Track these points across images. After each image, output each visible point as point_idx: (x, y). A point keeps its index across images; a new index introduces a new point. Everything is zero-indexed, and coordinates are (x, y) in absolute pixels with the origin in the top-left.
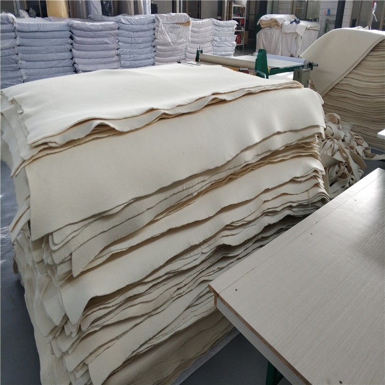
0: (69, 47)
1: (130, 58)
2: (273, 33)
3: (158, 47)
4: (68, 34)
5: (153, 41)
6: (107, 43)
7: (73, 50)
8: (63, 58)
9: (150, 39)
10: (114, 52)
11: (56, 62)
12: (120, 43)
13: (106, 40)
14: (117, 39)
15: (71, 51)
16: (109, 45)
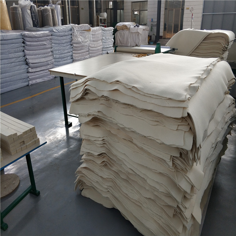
0: (22, 48)
1: (59, 53)
2: (124, 33)
3: (74, 45)
4: (22, 40)
5: (71, 42)
6: (45, 45)
7: (25, 51)
8: (19, 56)
9: (69, 40)
10: (49, 50)
11: (15, 59)
12: (53, 44)
13: (45, 43)
14: (51, 42)
15: (23, 51)
16: (46, 46)
